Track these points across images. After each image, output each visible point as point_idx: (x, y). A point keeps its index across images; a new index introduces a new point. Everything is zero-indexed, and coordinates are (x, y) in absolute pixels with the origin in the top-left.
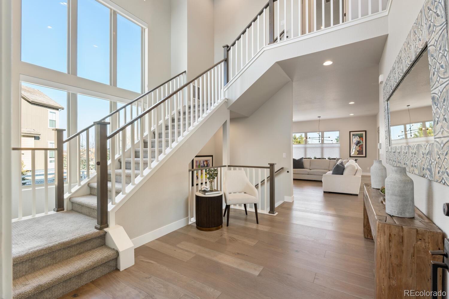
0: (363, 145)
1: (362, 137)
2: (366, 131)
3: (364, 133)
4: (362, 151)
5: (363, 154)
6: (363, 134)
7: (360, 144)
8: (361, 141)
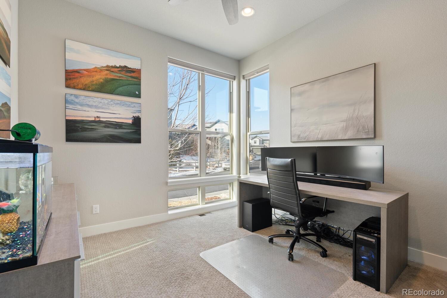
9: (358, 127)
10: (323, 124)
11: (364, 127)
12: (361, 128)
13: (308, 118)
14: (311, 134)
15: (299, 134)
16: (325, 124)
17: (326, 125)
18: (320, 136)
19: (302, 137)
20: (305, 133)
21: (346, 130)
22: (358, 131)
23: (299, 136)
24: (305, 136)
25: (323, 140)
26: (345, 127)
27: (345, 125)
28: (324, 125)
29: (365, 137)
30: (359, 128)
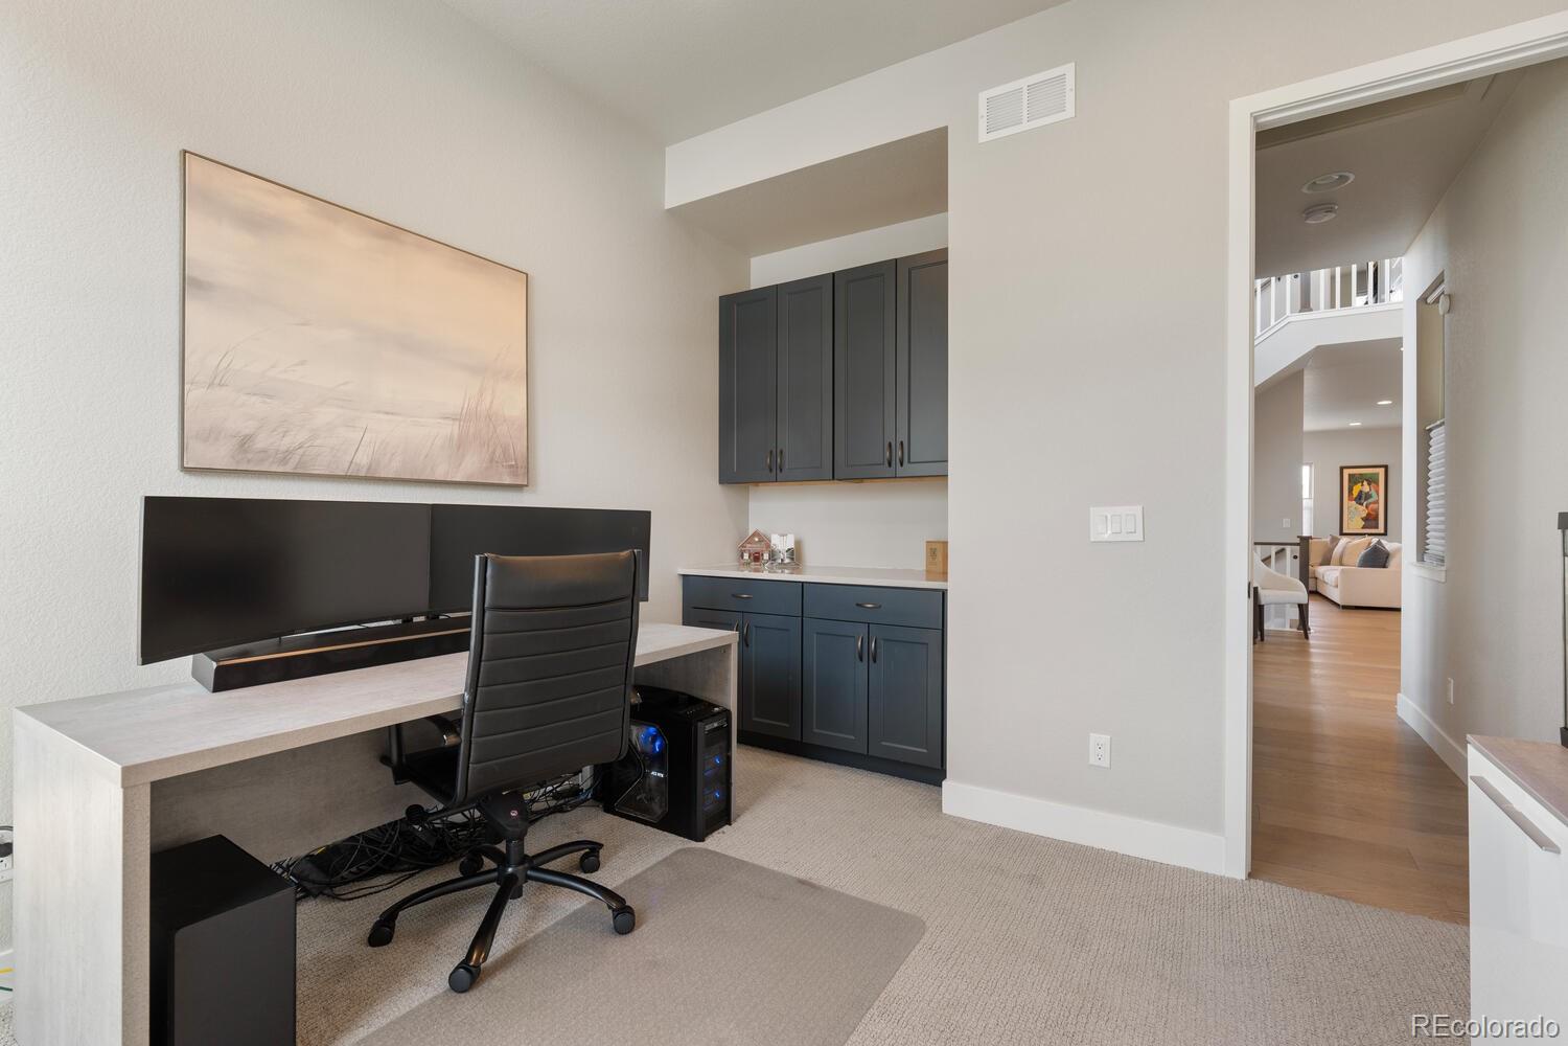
0: (1377, 502)
1: (1377, 483)
2: (1386, 467)
3: (1381, 471)
4: (1376, 518)
5: (1377, 528)
6: (1378, 474)
7: (1370, 501)
8: (1373, 493)
9: (491, 449)
10: (378, 412)
11: (505, 451)
12: (499, 451)
13: (302, 363)
14: (318, 442)
15: (247, 431)
16: (387, 413)
17: (390, 417)
18: (363, 459)
19: (264, 451)
20: (285, 434)
21: (459, 448)
22: (491, 460)
23: (244, 443)
24: (283, 448)
25: (377, 475)
26: (456, 436)
27: (456, 432)
28: (382, 416)
29: (507, 480)
30: (494, 453)
